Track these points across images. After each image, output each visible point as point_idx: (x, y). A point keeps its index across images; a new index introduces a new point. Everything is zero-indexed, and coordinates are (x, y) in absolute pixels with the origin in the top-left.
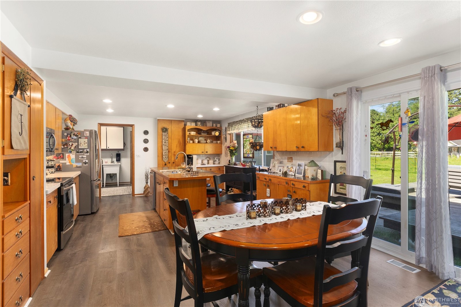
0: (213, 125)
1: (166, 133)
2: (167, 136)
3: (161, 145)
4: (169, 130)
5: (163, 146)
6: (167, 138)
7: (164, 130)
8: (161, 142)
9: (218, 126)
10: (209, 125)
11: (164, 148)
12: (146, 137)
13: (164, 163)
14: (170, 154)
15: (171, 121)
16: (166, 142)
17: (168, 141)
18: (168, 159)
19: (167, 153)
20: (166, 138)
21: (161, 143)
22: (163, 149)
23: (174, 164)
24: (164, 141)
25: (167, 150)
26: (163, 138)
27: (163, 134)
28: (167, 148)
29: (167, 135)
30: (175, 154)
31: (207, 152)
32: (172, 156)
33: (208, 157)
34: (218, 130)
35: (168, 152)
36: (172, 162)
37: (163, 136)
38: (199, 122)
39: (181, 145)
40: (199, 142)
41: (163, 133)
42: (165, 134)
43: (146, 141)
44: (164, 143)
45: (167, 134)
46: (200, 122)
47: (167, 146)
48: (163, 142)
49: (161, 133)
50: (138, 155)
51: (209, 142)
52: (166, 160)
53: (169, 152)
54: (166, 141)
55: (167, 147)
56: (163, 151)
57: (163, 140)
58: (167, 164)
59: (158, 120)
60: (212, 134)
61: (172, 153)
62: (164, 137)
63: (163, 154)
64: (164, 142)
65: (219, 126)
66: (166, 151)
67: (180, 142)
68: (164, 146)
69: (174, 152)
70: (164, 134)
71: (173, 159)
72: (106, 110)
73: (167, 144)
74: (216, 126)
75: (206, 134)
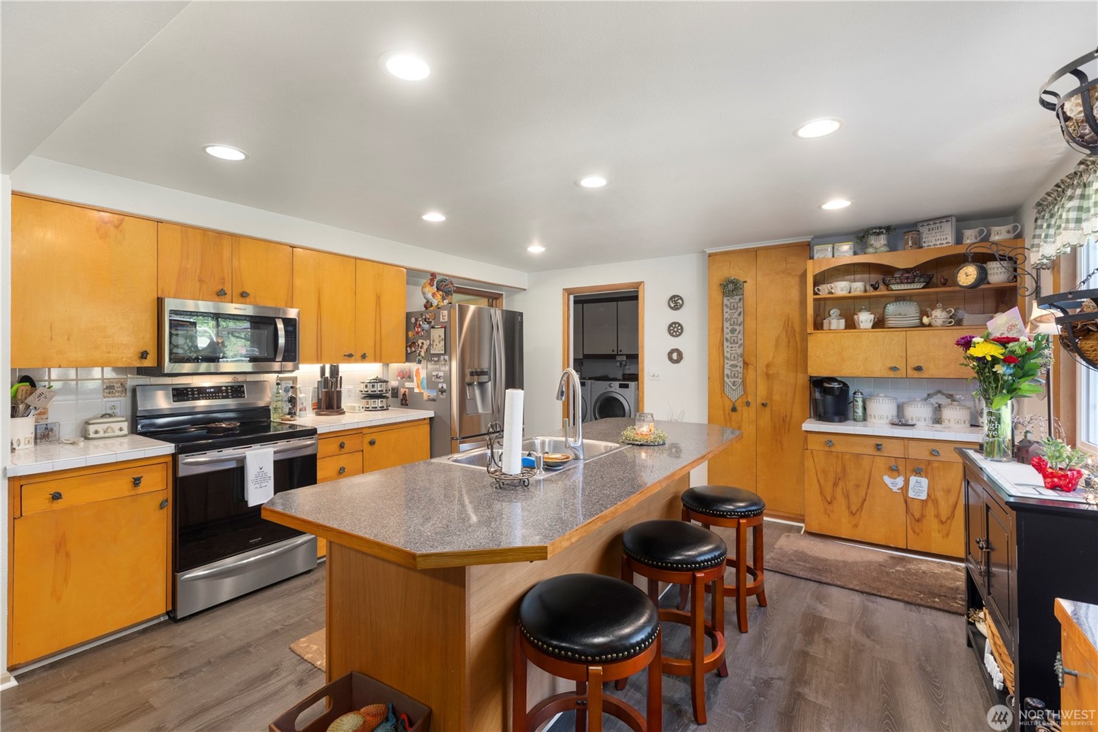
0: (959, 240)
1: (737, 298)
2: (739, 310)
3: (718, 340)
4: (748, 288)
5: (726, 344)
6: (740, 314)
7: (731, 288)
8: (720, 330)
9: (995, 238)
10: (940, 241)
11: (729, 349)
12: (675, 316)
13: (729, 406)
14: (751, 374)
15: (755, 252)
16: (736, 330)
17: (741, 327)
18: (745, 390)
19: (741, 370)
20: (736, 315)
21: (719, 334)
22: (726, 354)
23: (768, 409)
24: (730, 328)
25: (740, 359)
26: (726, 316)
27: (726, 302)
28: (740, 351)
29: (740, 304)
30: (771, 372)
31: (919, 369)
32: (759, 381)
33: (940, 392)
34: (1002, 258)
35: (741, 364)
36: (759, 401)
37: (726, 309)
38: (879, 234)
39: (798, 339)
40: (879, 324)
41: (725, 299)
42: (732, 300)
43: (675, 329)
44: (730, 335)
45: (740, 300)
46: (882, 237)
47: (740, 342)
48: (726, 331)
49: (720, 301)
50: (652, 375)
51: (939, 322)
52: (735, 395)
53: (746, 364)
54: (736, 327)
55: (739, 347)
56: (726, 361)
57: (727, 325)
58: (739, 408)
59: (710, 255)
60: (955, 283)
61: (759, 370)
62: (730, 311)
63: (727, 372)
64: (728, 331)
65: (1000, 234)
66: (734, 362)
67: (793, 328)
68: (728, 344)
69: (768, 366)
70: (728, 303)
71: (762, 390)
72: (526, 249)
73: (740, 336)
74: (986, 239)
75: (922, 285)
